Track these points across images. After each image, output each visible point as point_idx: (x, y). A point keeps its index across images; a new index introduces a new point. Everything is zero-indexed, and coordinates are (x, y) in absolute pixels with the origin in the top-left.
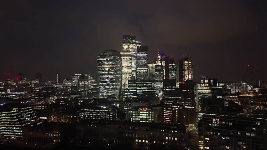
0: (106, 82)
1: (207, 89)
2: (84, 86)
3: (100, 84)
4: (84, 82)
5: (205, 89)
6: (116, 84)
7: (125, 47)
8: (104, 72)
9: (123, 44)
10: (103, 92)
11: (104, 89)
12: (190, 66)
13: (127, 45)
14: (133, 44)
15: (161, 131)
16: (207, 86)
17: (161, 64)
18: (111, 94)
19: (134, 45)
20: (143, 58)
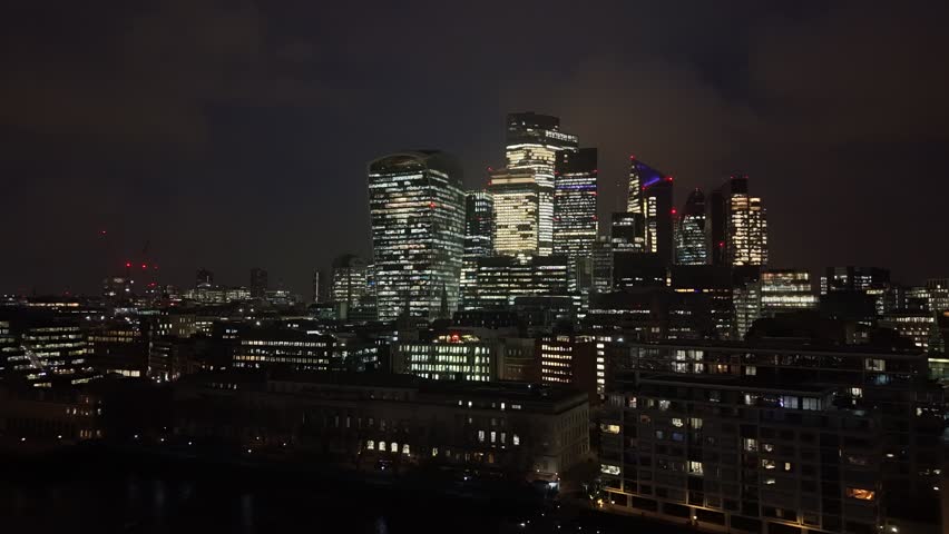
0: (400, 267)
1: (799, 294)
2: (349, 294)
3: (381, 273)
4: (350, 278)
5: (791, 294)
6: (434, 272)
7: (515, 158)
8: (392, 232)
9: (509, 147)
10: (390, 304)
11: (394, 293)
12: (755, 212)
13: (520, 149)
14: (544, 144)
15: (460, 403)
16: (803, 282)
17: (642, 209)
18: (418, 312)
19: (549, 150)
20: (577, 195)
